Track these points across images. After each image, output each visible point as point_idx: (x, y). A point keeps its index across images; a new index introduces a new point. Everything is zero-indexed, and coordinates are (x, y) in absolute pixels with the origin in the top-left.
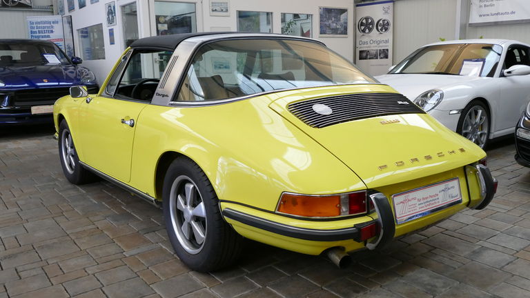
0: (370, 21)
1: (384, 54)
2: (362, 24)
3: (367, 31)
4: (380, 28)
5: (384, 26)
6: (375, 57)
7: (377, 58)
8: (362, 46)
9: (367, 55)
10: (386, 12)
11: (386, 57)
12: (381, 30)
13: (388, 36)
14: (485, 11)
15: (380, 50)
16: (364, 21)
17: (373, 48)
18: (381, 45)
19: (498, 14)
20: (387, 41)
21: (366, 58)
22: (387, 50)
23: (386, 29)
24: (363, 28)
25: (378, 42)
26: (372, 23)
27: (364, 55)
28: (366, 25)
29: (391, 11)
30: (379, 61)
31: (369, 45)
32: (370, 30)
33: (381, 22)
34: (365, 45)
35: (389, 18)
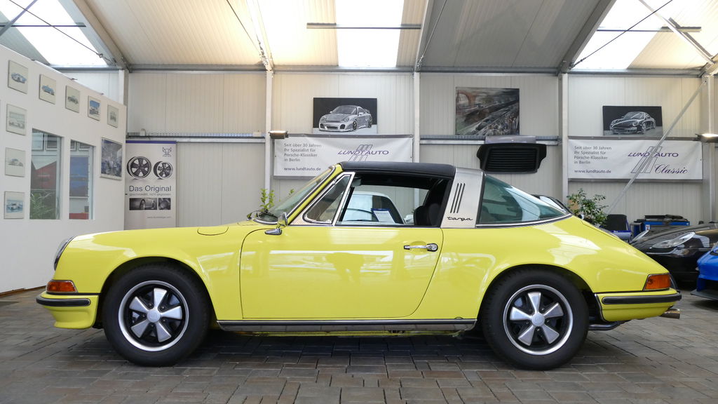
0: (144, 162)
1: (166, 204)
2: (133, 165)
3: (141, 174)
4: (158, 172)
5: (165, 171)
6: (153, 207)
7: (156, 209)
8: (134, 192)
9: (141, 204)
10: (167, 154)
11: (168, 207)
12: (161, 174)
13: (169, 182)
14: (290, 165)
15: (160, 199)
16: (137, 162)
17: (151, 196)
18: (160, 192)
19: (304, 169)
20: (169, 189)
21: (140, 208)
22: (169, 199)
23: (167, 175)
24: (134, 170)
25: (158, 189)
26: (148, 165)
27: (137, 204)
28: (139, 168)
29: (173, 153)
30: (158, 212)
31: (144, 191)
32: (146, 174)
33: (160, 165)
34: (139, 192)
35: (170, 160)
